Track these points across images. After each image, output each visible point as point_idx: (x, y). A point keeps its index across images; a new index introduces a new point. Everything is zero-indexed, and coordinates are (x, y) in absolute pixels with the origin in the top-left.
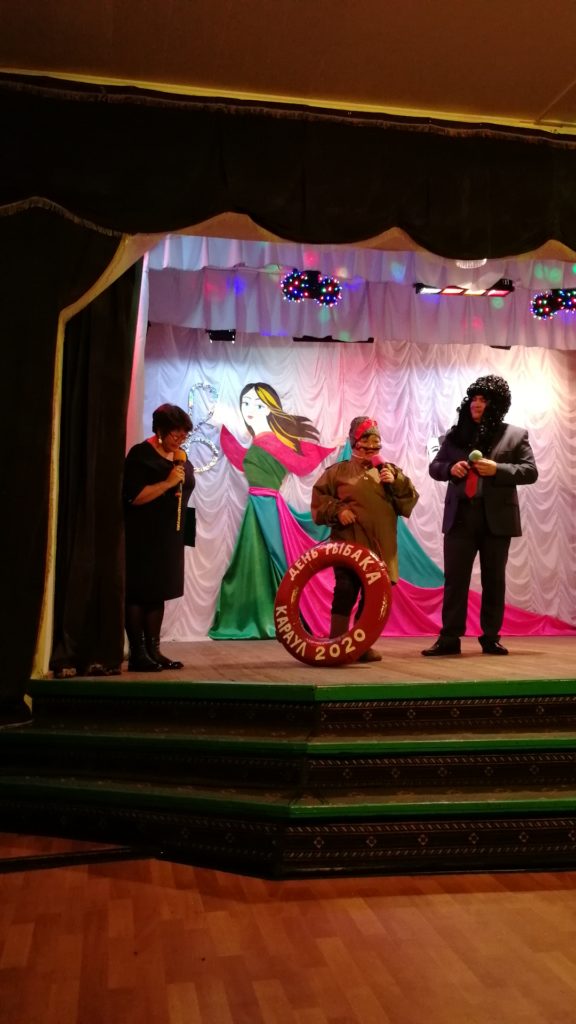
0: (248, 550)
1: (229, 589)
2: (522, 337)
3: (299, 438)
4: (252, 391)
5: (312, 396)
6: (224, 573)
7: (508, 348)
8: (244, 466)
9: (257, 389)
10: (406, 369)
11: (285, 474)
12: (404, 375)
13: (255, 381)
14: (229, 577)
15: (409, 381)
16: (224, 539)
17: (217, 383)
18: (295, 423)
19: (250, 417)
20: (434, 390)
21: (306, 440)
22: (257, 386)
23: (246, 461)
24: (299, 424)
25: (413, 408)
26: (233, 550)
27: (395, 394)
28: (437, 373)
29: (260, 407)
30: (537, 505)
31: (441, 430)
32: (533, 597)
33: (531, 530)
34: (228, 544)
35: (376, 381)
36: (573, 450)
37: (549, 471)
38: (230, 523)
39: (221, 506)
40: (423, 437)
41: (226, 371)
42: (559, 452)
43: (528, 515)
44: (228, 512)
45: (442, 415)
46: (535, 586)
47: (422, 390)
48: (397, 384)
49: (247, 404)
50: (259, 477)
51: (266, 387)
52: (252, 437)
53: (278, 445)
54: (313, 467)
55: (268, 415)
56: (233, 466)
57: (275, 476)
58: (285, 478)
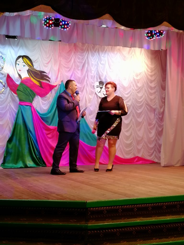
1: (10, 146)
3: (41, 80)
4: (21, 59)
5: (47, 62)
6: (8, 140)
8: (18, 92)
9: (23, 58)
10: (87, 53)
11: (35, 96)
12: (86, 55)
13: (22, 55)
14: (10, 141)
15: (87, 57)
16: (8, 124)
17: (5, 55)
18: (40, 74)
19: (20, 70)
21: (44, 81)
22: (23, 57)
23: (18, 90)
24: (41, 74)
25: (89, 69)
26: (12, 129)
29: (24, 66)
30: (136, 110)
31: (100, 78)
32: (133, 148)
33: (134, 121)
34: (9, 126)
35: (74, 57)
36: (151, 88)
37: (141, 97)
38: (10, 117)
39: (6, 110)
40: (93, 82)
41: (9, 50)
42: (146, 89)
43: (133, 115)
44: (10, 112)
45: (101, 72)
46: (134, 144)
47: (93, 61)
48: (82, 58)
49: (18, 64)
50: (24, 97)
51: (27, 57)
52: (20, 79)
53: (32, 83)
54: (47, 93)
55: (27, 70)
56: (12, 92)
57: (31, 97)
58: (35, 98)
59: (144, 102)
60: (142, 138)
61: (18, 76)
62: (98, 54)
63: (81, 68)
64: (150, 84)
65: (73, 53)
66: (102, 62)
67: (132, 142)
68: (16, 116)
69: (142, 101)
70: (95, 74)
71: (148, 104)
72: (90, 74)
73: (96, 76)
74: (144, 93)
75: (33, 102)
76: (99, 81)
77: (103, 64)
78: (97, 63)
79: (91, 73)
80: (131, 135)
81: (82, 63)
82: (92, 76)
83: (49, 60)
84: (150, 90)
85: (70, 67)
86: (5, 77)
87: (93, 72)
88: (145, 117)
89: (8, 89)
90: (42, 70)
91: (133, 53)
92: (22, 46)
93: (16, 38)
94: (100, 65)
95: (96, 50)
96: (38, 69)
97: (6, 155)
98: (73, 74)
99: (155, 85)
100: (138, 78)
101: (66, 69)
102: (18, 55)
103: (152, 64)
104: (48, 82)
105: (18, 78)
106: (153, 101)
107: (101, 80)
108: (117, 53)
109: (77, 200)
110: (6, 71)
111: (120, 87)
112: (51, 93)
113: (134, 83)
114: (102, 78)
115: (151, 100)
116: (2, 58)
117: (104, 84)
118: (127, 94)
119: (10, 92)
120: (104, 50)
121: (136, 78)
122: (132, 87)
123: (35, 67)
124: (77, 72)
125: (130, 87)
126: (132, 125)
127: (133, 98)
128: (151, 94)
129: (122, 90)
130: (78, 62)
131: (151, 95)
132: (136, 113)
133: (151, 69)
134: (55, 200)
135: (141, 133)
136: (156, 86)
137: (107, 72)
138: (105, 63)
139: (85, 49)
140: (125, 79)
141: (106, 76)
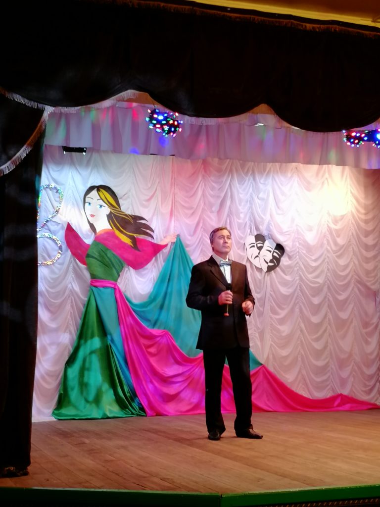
1: (71, 373)
3: (135, 235)
4: (95, 192)
6: (67, 359)
8: (86, 260)
9: (98, 190)
10: (229, 175)
11: (123, 267)
12: (226, 180)
13: (97, 185)
14: (71, 362)
15: (230, 185)
16: (67, 327)
17: (62, 184)
18: (132, 221)
21: (142, 237)
22: (99, 188)
23: (88, 256)
24: (135, 222)
25: (234, 210)
26: (75, 337)
28: (254, 179)
29: (101, 206)
30: (336, 295)
31: (257, 228)
32: (331, 376)
33: (331, 317)
34: (70, 331)
35: (202, 186)
36: (367, 248)
37: (346, 266)
38: (72, 311)
39: (65, 297)
40: (242, 235)
41: (70, 174)
42: (356, 249)
43: (328, 305)
44: (72, 302)
45: (258, 216)
46: (333, 367)
47: (241, 194)
48: (220, 188)
49: (90, 204)
50: (99, 271)
51: (107, 189)
52: (93, 234)
53: (117, 242)
54: (147, 261)
55: (108, 214)
56: (77, 261)
57: (114, 269)
58: (123, 271)
59: (352, 276)
60: (351, 355)
61: (88, 227)
62: (252, 179)
63: (218, 209)
64: (364, 239)
65: (200, 178)
66: (261, 195)
67: (328, 363)
68: (83, 310)
69: (347, 275)
70: (247, 219)
71: (360, 282)
72: (236, 221)
73: (248, 224)
74: (351, 259)
75: (119, 281)
76: (256, 234)
77: (262, 199)
78: (251, 196)
79: (239, 218)
80: (325, 347)
81: (218, 197)
82: (239, 225)
83: (151, 194)
84: (364, 252)
85: (195, 207)
86: (62, 229)
87: (242, 216)
88: (355, 309)
89: (69, 253)
90: (137, 214)
91: (327, 175)
92: (96, 166)
93: (85, 151)
94: (257, 201)
95: (248, 170)
97: (62, 392)
98: (202, 221)
99: (375, 242)
100: (338, 227)
101: (187, 211)
102: (89, 186)
103: (366, 197)
104: (149, 239)
105: (89, 232)
106: (373, 275)
107: (259, 233)
108: (292, 177)
109: (203, 492)
110: (65, 217)
111: (301, 247)
112: (156, 260)
113: (329, 236)
114: (261, 227)
115: (368, 273)
116: (57, 192)
117: (265, 241)
118: (315, 260)
119: (73, 261)
120: (264, 171)
121: (333, 226)
122: (326, 246)
123: (123, 208)
124: (209, 217)
125: (322, 246)
126: (327, 326)
127: (328, 270)
128: (367, 260)
129: (305, 252)
130: (211, 196)
131: (367, 263)
132: (336, 300)
133: (366, 207)
134: (157, 490)
135: (347, 344)
136: (377, 242)
137: (271, 216)
138: (268, 196)
139: (226, 168)
140: (310, 229)
141: (269, 224)
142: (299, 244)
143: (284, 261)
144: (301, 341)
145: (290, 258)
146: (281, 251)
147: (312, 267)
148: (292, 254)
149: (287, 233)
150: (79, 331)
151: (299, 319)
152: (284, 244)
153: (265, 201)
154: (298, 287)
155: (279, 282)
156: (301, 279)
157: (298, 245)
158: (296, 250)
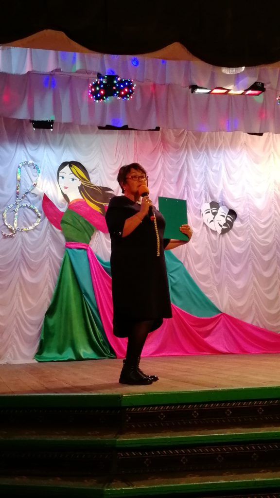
0: (65, 290)
1: (51, 322)
2: (272, 126)
3: (104, 204)
4: (67, 168)
5: (113, 171)
6: (46, 309)
7: (261, 134)
8: (62, 225)
9: (70, 166)
10: (185, 150)
11: (94, 232)
12: (183, 155)
13: (69, 160)
14: (50, 312)
15: (187, 160)
16: (46, 283)
17: (39, 161)
18: (101, 192)
19: (66, 188)
20: (206, 167)
22: (71, 164)
23: (63, 222)
24: (104, 193)
25: (190, 181)
26: (53, 292)
27: (177, 170)
28: (208, 154)
29: (73, 180)
31: (212, 197)
33: (279, 272)
34: (49, 286)
35: (161, 161)
38: (50, 270)
39: (43, 257)
40: (198, 203)
41: (46, 152)
43: (278, 261)
44: (50, 262)
45: (213, 187)
47: (197, 167)
48: (178, 162)
49: (63, 177)
51: (78, 164)
52: (67, 203)
53: (88, 209)
55: (79, 186)
56: (53, 226)
57: (86, 233)
58: (94, 235)
62: (205, 154)
63: (176, 180)
65: (160, 154)
66: (214, 168)
68: (60, 268)
70: (203, 188)
72: (192, 190)
73: (203, 193)
75: (90, 243)
76: (211, 201)
77: (215, 171)
78: (206, 169)
79: (195, 187)
80: (277, 298)
82: (196, 193)
83: (117, 168)
85: (156, 178)
86: (40, 199)
87: (198, 186)
89: (46, 220)
91: (272, 149)
92: (68, 145)
93: (52, 128)
94: (211, 173)
95: (202, 146)
96: (98, 184)
97: (43, 338)
98: (162, 191)
105: (63, 201)
108: (241, 151)
110: (42, 189)
111: (251, 212)
113: (276, 202)
114: (215, 195)
116: (34, 168)
117: (219, 207)
118: (265, 223)
119: (50, 227)
120: (217, 147)
124: (170, 188)
125: (270, 210)
126: (277, 281)
127: (276, 231)
129: (254, 216)
130: (169, 169)
137: (224, 186)
138: (220, 168)
139: (182, 144)
140: (259, 197)
141: (222, 192)
142: (250, 208)
143: (237, 224)
144: (255, 294)
145: (242, 221)
146: (234, 216)
147: (261, 229)
148: (244, 218)
149: (238, 200)
150: (57, 286)
151: (252, 274)
152: (236, 210)
153: (218, 172)
154: (250, 247)
155: (233, 243)
156: (252, 239)
157: (248, 210)
158: (246, 214)
